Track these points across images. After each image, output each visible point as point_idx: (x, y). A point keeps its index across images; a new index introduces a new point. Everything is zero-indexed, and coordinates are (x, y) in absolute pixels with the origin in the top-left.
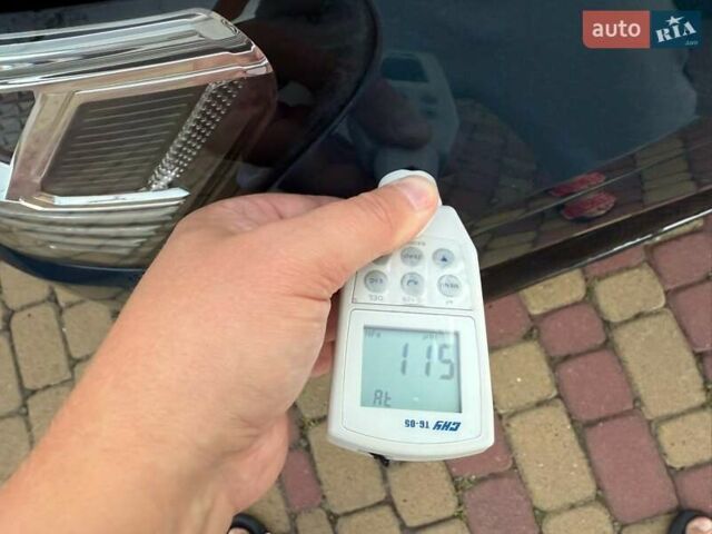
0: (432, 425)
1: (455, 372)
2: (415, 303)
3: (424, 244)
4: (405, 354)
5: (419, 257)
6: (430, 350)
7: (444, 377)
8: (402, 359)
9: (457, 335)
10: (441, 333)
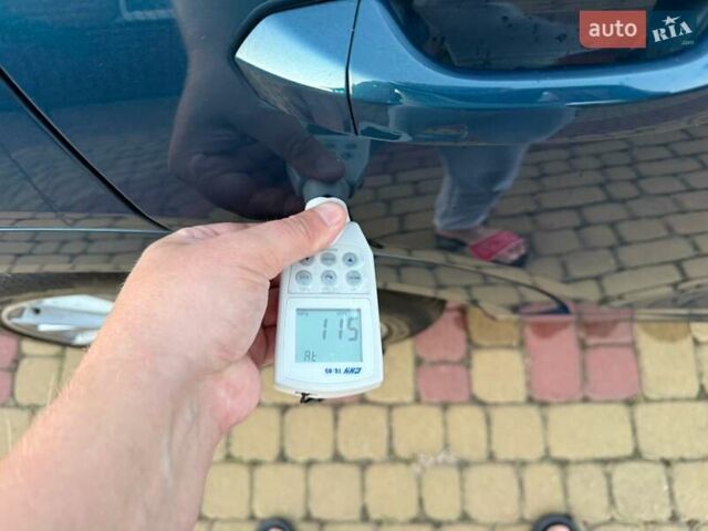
0: (343, 371)
1: (357, 336)
2: (331, 290)
3: (336, 250)
4: (325, 326)
5: (333, 259)
6: (342, 322)
7: (351, 339)
8: (323, 329)
9: (359, 310)
10: (348, 310)
